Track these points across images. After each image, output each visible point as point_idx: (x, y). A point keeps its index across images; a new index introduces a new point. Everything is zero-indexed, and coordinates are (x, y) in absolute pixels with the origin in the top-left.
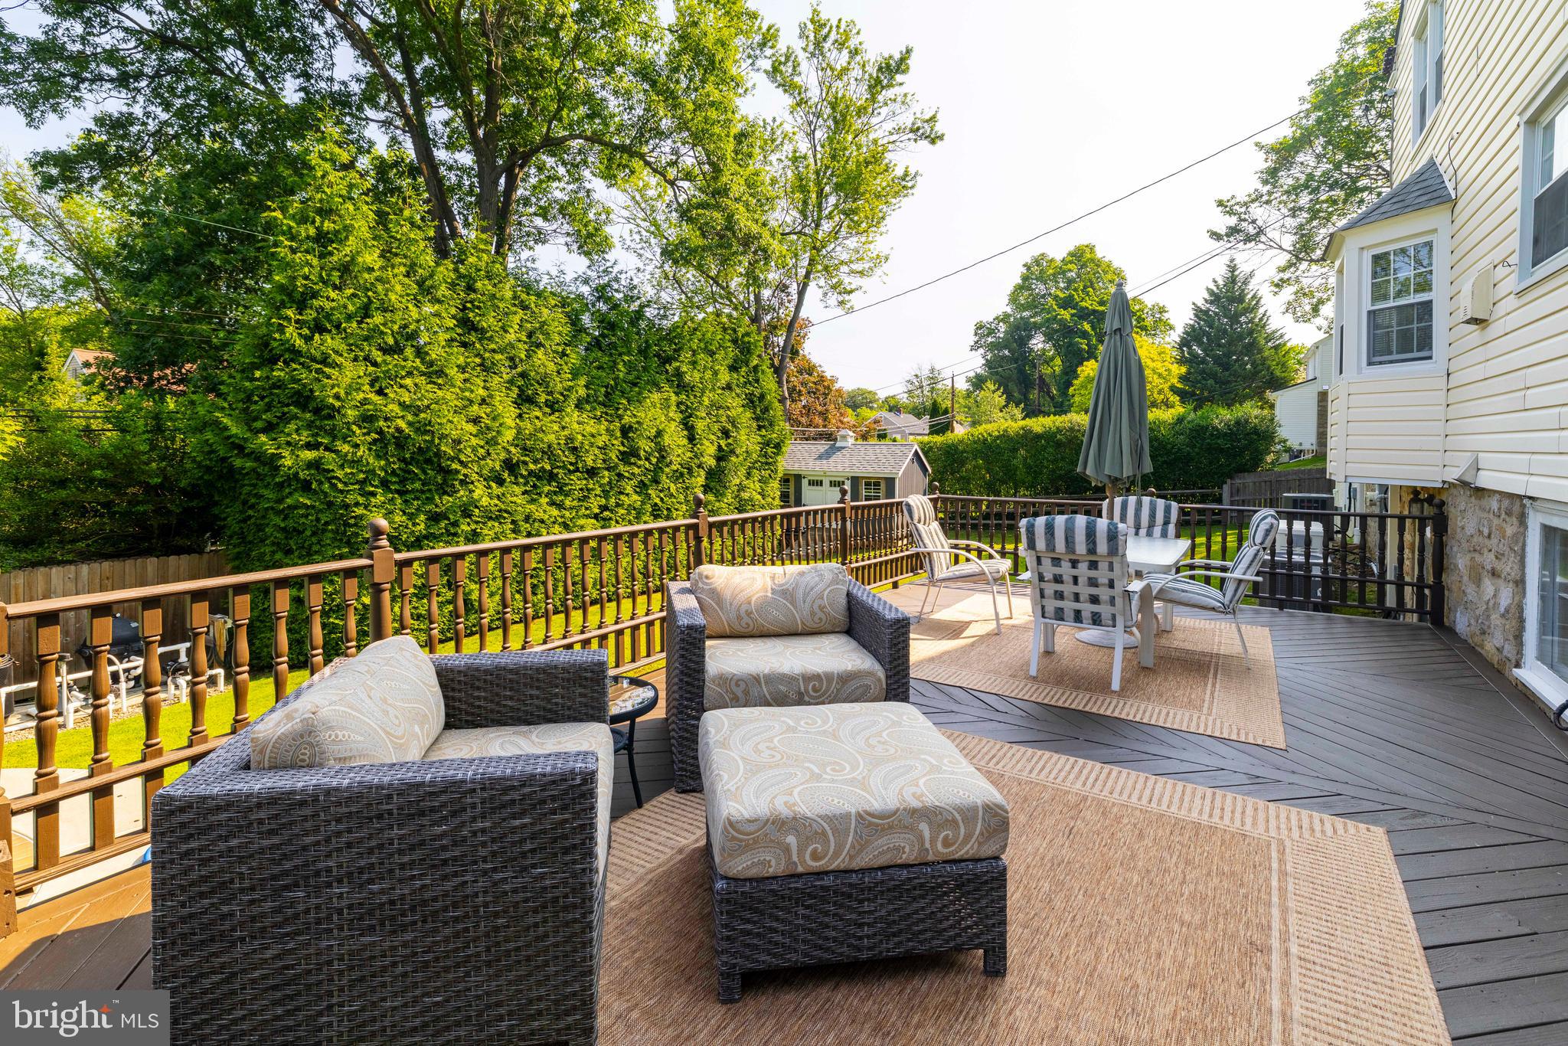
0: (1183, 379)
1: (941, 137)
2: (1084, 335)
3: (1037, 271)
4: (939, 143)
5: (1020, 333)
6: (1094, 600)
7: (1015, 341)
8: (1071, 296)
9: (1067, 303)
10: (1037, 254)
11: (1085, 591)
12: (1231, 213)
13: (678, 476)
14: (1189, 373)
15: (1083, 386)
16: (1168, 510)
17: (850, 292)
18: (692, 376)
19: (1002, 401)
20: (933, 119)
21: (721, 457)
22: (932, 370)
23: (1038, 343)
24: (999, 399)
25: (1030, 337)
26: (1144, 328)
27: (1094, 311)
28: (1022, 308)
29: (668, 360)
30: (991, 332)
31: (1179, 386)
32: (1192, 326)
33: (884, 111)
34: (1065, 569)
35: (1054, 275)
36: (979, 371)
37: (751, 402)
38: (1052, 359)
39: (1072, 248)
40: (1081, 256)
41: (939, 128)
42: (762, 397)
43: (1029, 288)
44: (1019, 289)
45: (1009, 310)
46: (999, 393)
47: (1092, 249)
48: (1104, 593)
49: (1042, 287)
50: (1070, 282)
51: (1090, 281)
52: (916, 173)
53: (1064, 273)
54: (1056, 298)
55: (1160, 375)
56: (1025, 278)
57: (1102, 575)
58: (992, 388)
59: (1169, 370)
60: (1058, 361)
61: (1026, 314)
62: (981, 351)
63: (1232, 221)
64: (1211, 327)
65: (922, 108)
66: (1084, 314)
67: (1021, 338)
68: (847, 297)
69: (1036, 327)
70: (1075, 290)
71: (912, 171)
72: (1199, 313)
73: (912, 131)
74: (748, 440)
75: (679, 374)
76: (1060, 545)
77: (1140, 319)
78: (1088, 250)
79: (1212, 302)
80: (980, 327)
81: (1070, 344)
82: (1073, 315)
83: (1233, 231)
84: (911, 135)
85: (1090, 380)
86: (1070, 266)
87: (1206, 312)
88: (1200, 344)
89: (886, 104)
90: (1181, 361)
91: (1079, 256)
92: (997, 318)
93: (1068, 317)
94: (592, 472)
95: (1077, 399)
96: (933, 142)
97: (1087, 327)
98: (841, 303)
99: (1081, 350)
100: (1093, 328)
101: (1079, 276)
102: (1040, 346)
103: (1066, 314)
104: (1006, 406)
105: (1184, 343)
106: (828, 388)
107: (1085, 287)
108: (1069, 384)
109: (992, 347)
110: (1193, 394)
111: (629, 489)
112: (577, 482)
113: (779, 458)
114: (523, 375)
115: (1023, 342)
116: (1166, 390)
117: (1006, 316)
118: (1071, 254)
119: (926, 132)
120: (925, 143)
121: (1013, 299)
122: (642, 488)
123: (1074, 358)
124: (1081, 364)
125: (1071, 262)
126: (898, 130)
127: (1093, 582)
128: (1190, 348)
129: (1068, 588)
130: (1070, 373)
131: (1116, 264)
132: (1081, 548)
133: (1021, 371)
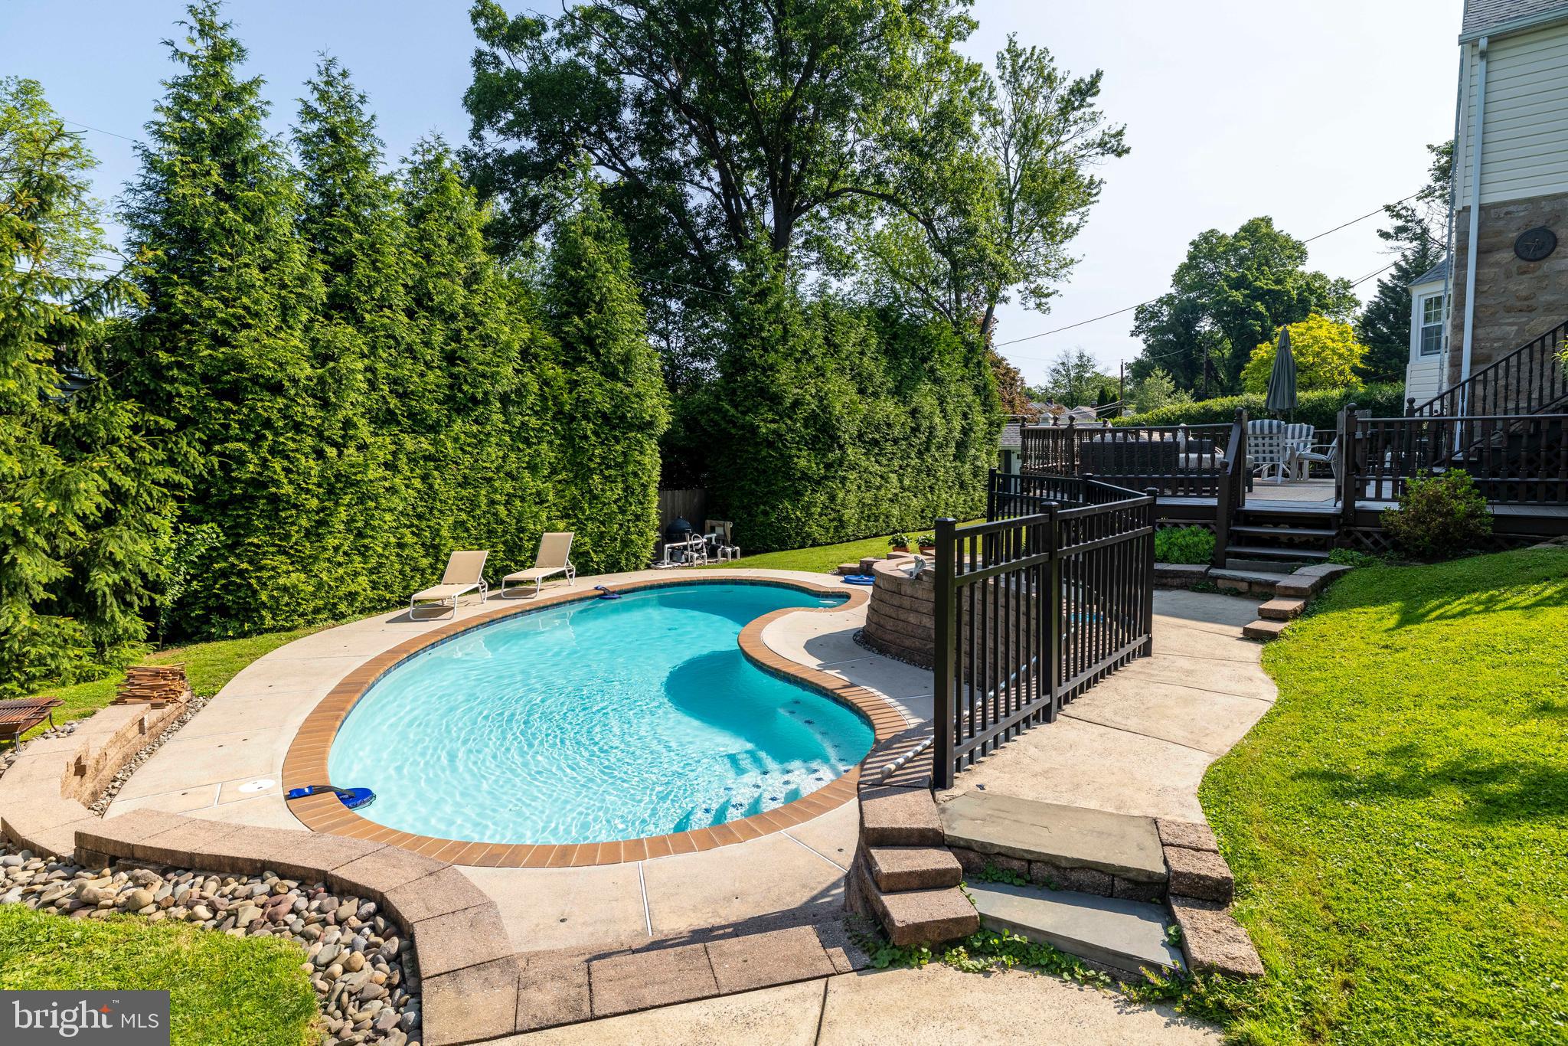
0: (1364, 358)
1: (1127, 151)
2: (1258, 316)
3: (1206, 247)
4: (1125, 156)
5: (1184, 314)
6: (1271, 452)
7: (1182, 325)
8: (1244, 276)
9: (1239, 284)
10: (1205, 230)
11: (1267, 449)
12: (1398, 216)
13: (939, 448)
14: (1372, 352)
15: (1256, 369)
16: (1308, 429)
17: (1048, 295)
18: (942, 372)
19: (1171, 387)
20: (1120, 133)
21: (965, 432)
22: (1081, 357)
23: (1205, 325)
24: (1168, 385)
25: (1198, 320)
26: (1325, 307)
27: (1270, 291)
28: (1190, 288)
29: (924, 360)
30: (1154, 315)
31: (1361, 366)
32: (1378, 304)
33: (1074, 129)
34: (1260, 441)
35: (1224, 252)
36: (1140, 356)
37: (977, 390)
38: (1221, 341)
39: (1245, 222)
40: (1256, 230)
41: (1126, 141)
42: (985, 386)
43: (1197, 267)
44: (1184, 269)
45: (1173, 291)
46: (1167, 379)
47: (1268, 221)
48: (1275, 449)
49: (1211, 266)
50: (1242, 260)
51: (1266, 258)
52: (1101, 182)
53: (1236, 250)
54: (1227, 278)
55: (1341, 356)
56: (1192, 257)
57: (1275, 442)
58: (1160, 373)
59: (1351, 350)
60: (1228, 344)
61: (1193, 295)
62: (1143, 336)
63: (1400, 223)
64: (1397, 304)
65: (1109, 123)
66: (1259, 295)
67: (1187, 321)
68: (1044, 300)
69: (1204, 307)
70: (1249, 269)
71: (1096, 179)
72: (1384, 288)
73: (1099, 145)
74: (980, 420)
75: (932, 370)
76: (1258, 431)
77: (1320, 297)
78: (1263, 224)
79: (1399, 278)
80: (1141, 310)
81: (1243, 326)
82: (1245, 296)
83: (1400, 230)
84: (1098, 150)
85: (1264, 362)
86: (1243, 243)
87: (1393, 289)
88: (1386, 322)
89: (1075, 122)
90: (1363, 341)
91: (1256, 231)
92: (1160, 300)
93: (1240, 299)
94: (896, 441)
95: (1249, 383)
96: (1119, 155)
97: (1260, 307)
98: (1039, 306)
99: (1253, 333)
100: (1268, 309)
101: (1252, 251)
102: (1207, 328)
103: (1238, 296)
104: (1174, 392)
105: (1367, 323)
106: (1013, 379)
107: (1260, 265)
108: (1241, 368)
109: (1154, 332)
110: (1376, 373)
111: (913, 455)
112: (889, 447)
113: (998, 436)
114: (860, 374)
115: (1189, 325)
116: (1348, 371)
117: (1170, 297)
118: (1243, 229)
119: (1113, 145)
120: (1111, 157)
121: (1178, 279)
122: (920, 454)
123: (1245, 341)
124: (1255, 347)
125: (1244, 238)
126: (1087, 146)
127: (1271, 445)
128: (1374, 326)
129: (1260, 449)
130: (1241, 356)
131: (1295, 238)
132: (1266, 431)
133: (1187, 356)
